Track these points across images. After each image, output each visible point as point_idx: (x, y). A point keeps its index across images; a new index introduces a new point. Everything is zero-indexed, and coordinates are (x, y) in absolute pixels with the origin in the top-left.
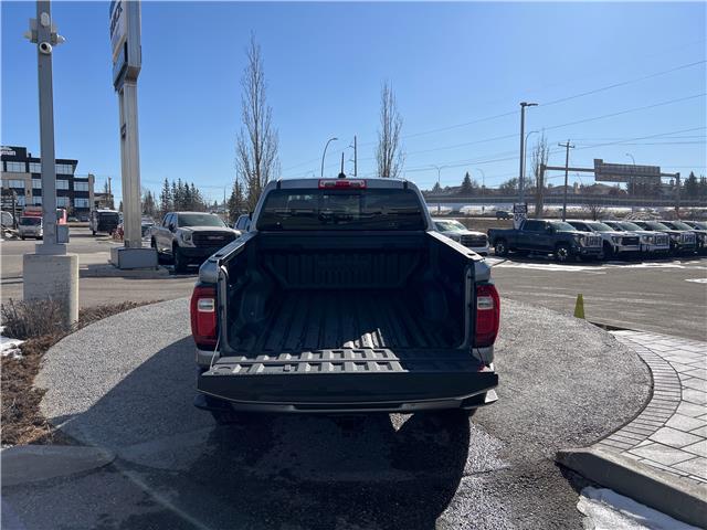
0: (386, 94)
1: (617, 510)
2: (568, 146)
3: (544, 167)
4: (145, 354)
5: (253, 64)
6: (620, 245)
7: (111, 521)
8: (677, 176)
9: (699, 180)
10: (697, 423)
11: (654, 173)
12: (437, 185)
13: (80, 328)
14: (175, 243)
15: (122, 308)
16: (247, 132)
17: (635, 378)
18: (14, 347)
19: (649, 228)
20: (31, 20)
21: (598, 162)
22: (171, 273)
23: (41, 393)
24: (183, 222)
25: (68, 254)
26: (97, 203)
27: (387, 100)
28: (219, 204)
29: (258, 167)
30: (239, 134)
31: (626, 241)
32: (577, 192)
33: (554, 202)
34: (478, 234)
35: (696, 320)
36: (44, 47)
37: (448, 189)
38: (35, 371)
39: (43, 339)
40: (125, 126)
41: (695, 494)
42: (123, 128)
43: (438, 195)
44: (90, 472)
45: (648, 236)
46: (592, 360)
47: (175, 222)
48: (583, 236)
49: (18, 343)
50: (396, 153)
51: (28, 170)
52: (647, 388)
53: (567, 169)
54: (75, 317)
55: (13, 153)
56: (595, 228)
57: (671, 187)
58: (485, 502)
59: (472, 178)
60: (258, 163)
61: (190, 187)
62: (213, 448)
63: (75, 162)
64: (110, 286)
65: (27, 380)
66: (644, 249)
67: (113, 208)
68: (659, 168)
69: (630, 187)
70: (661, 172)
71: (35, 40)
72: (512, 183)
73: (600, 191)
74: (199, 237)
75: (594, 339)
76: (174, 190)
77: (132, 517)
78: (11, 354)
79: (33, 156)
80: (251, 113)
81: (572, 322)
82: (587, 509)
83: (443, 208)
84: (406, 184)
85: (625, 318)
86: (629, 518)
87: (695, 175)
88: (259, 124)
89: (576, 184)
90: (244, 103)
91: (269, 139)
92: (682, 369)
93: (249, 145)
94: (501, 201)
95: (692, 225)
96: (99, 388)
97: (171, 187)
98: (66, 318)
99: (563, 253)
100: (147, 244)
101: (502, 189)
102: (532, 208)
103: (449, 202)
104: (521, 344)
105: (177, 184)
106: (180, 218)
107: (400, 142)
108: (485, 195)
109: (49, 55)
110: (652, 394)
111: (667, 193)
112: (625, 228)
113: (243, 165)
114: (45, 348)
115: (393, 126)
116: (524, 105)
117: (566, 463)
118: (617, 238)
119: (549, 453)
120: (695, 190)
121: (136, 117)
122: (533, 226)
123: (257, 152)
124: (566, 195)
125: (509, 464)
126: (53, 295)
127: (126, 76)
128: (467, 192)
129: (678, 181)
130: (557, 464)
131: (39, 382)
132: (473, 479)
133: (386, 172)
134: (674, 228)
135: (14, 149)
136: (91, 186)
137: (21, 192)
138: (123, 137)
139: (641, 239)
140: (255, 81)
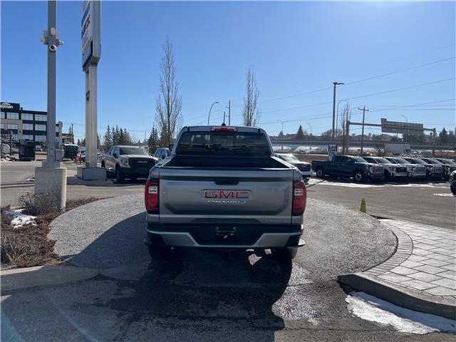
0: (249, 76)
1: (366, 301)
2: (364, 110)
3: (349, 123)
4: (108, 225)
5: (167, 56)
6: (394, 172)
7: (101, 301)
8: (434, 130)
9: (448, 133)
10: (418, 264)
11: (419, 128)
12: (281, 133)
13: (67, 211)
14: (117, 165)
15: (90, 200)
16: (162, 98)
17: (388, 242)
18: (32, 220)
19: (413, 162)
20: (44, 31)
21: (384, 120)
22: (115, 183)
23: (53, 243)
24: (122, 152)
25: (61, 168)
26: (63, 139)
27: (250, 78)
28: (141, 142)
29: (169, 120)
30: (158, 99)
31: (399, 170)
32: (371, 139)
33: (356, 145)
34: (305, 163)
35: (434, 216)
36: (52, 47)
37: (288, 135)
38: (47, 231)
39: (48, 216)
40: (89, 92)
41: (405, 292)
42: (88, 93)
43: (282, 139)
44: (86, 280)
45: (413, 167)
46: (365, 233)
47: (117, 152)
48: (371, 166)
49: (33, 217)
50: (255, 112)
51: (20, 119)
52: (394, 248)
53: (363, 124)
54: (64, 205)
55: (11, 107)
56: (379, 161)
57: (430, 137)
58: (297, 298)
59: (304, 129)
60: (169, 116)
61: (123, 131)
62: (151, 271)
64: (78, 190)
65: (44, 235)
66: (410, 175)
67: (73, 143)
68: (422, 125)
69: (404, 136)
70: (424, 127)
71: (46, 43)
72: (329, 132)
73: (386, 138)
74: (133, 161)
75: (367, 223)
76: (113, 133)
77: (112, 300)
78: (31, 223)
79: (23, 109)
80: (165, 86)
81: (356, 213)
82: (351, 301)
83: (285, 148)
84: (259, 130)
85: (391, 214)
86: (371, 304)
87: (446, 130)
88: (170, 93)
89: (370, 134)
90: (161, 79)
91: (176, 102)
92: (416, 238)
93: (164, 105)
94: (322, 144)
95: (441, 161)
96: (84, 241)
97: (111, 131)
98: (59, 205)
99: (358, 177)
100: (99, 165)
101: (322, 136)
102: (340, 148)
103: (289, 143)
104: (325, 224)
105: (115, 128)
106: (121, 149)
107: (258, 105)
108: (311, 140)
109: (55, 52)
110: (396, 250)
111: (428, 141)
112: (398, 162)
113: (160, 117)
114: (50, 220)
115: (254, 95)
116: (335, 84)
117: (342, 281)
118: (392, 168)
119: (334, 277)
120: (446, 139)
121: (96, 86)
122: (340, 159)
123: (168, 110)
124: (363, 141)
125: (312, 282)
126: (52, 191)
127: (90, 62)
128: (301, 137)
129: (435, 134)
130: (338, 282)
131: (50, 237)
132: (292, 287)
133: (249, 123)
134: (430, 162)
135: (12, 104)
136: (60, 129)
137: (15, 132)
138: (88, 99)
139: (408, 169)
140: (169, 66)
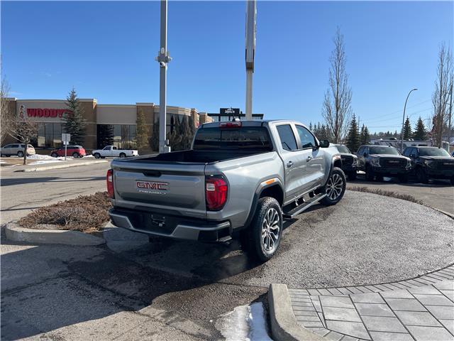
36: (161, 64)
55: (234, 112)
63: (262, 115)
71: (159, 61)
79: (243, 113)
91: (345, 95)
123: (337, 103)
135: (233, 109)
140: (339, 57)
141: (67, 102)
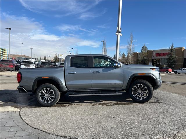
141: (169, 50)
